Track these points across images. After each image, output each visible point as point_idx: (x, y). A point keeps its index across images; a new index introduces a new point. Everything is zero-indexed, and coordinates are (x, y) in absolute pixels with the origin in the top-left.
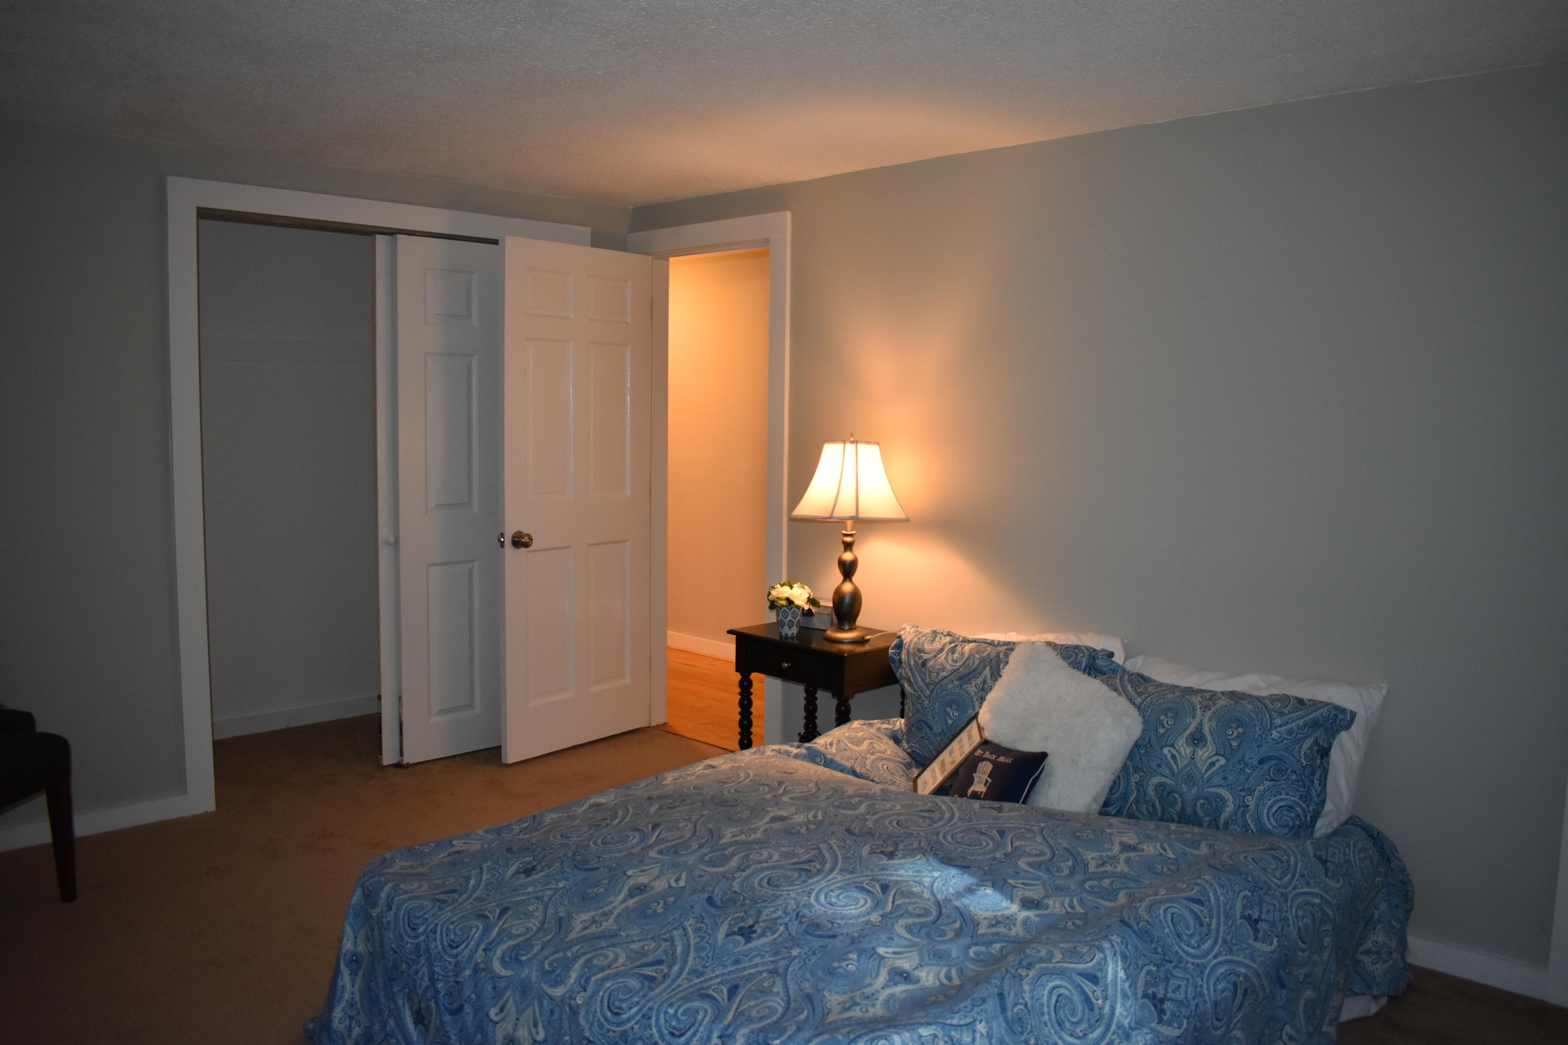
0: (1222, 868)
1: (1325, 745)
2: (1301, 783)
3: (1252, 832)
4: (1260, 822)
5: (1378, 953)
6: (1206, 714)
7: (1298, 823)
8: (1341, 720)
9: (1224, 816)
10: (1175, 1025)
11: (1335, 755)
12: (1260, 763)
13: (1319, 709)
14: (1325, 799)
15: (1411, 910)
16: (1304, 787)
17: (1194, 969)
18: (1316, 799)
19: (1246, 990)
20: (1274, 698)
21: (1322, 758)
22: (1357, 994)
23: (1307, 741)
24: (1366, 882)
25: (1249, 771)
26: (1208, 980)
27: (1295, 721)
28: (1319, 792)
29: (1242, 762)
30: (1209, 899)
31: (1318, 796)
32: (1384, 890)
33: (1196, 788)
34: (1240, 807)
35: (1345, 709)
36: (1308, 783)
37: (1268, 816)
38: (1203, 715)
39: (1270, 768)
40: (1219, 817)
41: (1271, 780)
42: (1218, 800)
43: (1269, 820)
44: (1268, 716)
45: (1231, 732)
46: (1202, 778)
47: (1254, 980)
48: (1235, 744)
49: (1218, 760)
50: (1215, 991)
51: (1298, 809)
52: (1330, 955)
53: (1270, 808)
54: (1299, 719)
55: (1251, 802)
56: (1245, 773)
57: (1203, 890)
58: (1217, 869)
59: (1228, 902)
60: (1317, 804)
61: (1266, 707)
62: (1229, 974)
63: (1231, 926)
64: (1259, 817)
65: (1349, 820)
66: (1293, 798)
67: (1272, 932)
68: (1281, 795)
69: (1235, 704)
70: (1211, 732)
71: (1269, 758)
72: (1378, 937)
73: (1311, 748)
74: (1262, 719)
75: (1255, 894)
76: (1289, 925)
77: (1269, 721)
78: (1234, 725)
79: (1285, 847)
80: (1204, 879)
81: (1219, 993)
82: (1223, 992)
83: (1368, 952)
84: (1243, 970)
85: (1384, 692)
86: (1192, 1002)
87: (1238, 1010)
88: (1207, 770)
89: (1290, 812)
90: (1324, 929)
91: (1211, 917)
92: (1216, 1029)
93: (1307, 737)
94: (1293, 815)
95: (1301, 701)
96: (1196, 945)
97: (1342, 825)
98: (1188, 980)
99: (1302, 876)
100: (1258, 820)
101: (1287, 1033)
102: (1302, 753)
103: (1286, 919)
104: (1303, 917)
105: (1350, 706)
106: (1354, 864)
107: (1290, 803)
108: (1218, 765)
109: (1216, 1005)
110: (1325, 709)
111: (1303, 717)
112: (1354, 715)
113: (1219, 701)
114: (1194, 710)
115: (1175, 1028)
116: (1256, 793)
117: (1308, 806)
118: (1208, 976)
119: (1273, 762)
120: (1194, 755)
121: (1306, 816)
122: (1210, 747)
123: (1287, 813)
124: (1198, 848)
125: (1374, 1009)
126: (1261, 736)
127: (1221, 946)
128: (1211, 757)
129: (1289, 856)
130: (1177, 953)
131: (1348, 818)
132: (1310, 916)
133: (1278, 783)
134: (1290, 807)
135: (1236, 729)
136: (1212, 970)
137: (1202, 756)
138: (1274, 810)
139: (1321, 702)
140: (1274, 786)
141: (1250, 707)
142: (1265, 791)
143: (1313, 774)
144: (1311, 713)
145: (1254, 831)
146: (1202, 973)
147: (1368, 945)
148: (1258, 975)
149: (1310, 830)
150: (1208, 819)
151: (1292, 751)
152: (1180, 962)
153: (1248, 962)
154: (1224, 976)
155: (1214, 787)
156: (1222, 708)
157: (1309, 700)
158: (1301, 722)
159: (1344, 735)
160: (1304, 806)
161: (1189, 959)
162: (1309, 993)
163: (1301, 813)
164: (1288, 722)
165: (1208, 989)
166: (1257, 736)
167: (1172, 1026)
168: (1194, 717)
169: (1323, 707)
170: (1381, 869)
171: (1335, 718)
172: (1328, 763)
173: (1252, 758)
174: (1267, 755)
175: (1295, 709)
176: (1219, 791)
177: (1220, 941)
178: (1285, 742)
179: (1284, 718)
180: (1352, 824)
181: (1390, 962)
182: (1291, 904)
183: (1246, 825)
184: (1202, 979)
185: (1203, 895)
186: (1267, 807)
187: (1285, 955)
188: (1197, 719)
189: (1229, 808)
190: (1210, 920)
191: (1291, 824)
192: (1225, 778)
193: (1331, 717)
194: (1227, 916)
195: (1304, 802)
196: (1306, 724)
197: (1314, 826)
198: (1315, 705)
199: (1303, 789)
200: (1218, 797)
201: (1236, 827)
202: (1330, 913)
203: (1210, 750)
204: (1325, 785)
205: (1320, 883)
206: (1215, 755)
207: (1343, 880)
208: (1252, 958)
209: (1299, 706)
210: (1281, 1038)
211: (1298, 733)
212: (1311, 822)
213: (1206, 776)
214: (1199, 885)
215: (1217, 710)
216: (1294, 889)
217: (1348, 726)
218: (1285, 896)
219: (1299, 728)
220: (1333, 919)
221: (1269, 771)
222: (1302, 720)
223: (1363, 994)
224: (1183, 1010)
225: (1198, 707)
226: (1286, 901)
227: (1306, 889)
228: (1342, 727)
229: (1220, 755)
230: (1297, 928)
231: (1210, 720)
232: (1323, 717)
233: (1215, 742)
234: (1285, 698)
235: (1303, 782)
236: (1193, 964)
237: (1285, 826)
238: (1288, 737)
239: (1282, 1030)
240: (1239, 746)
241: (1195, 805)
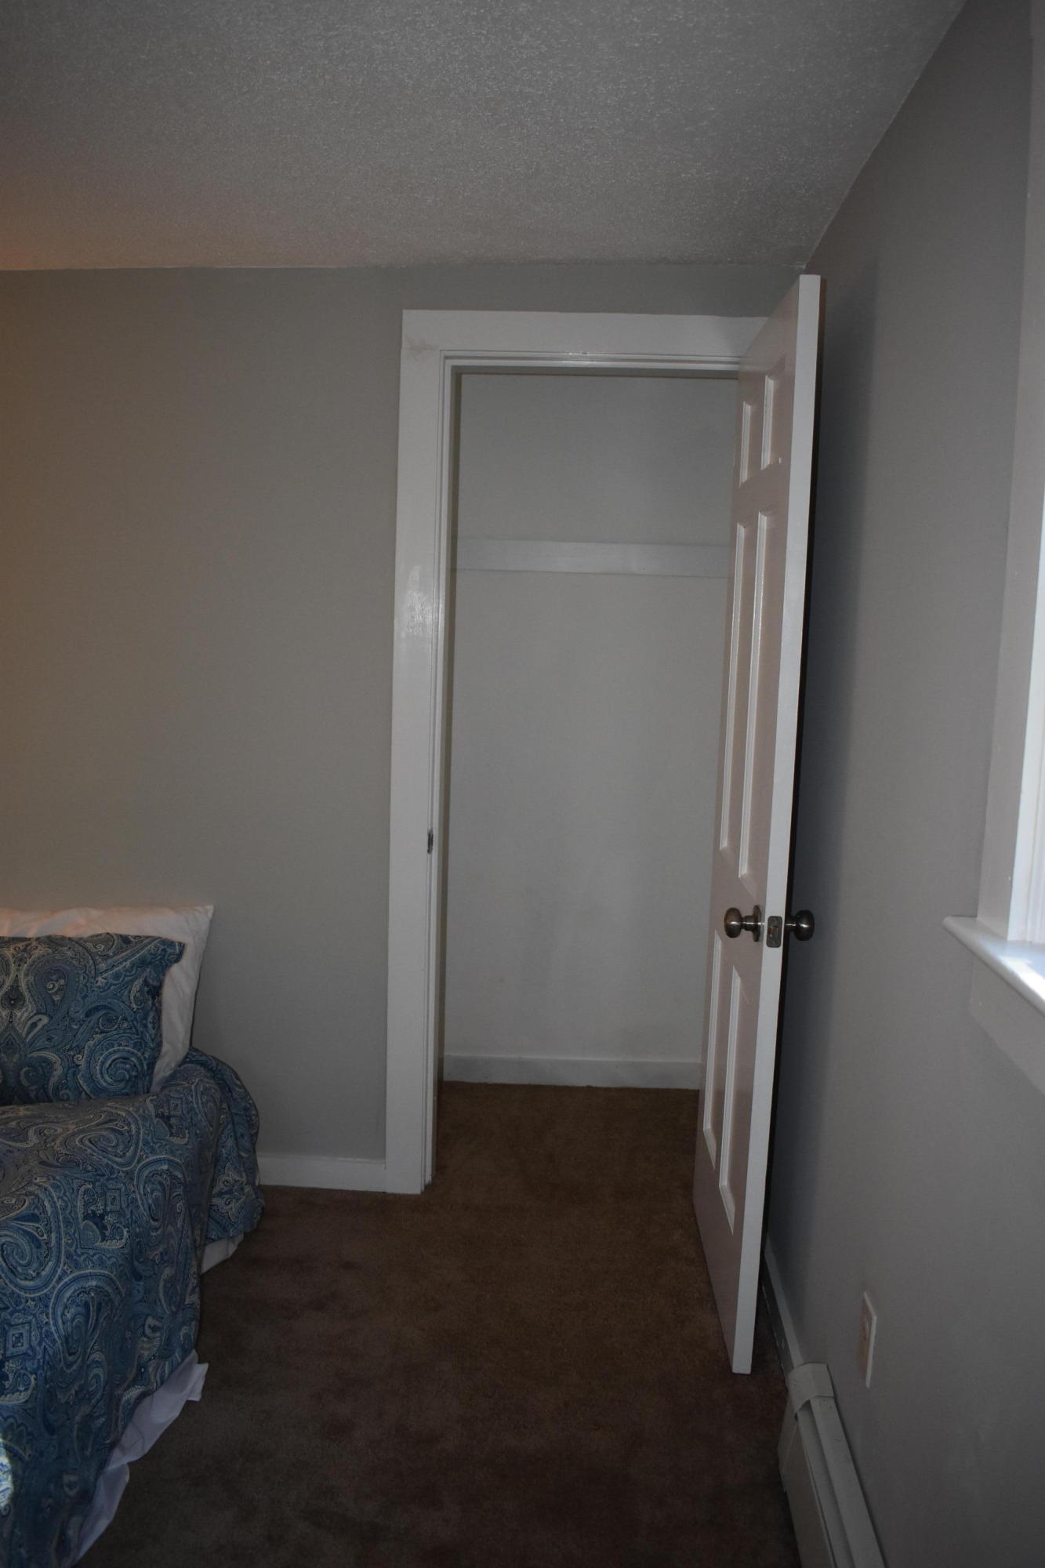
0: (55, 1163)
1: (156, 984)
2: (134, 1030)
3: (86, 1093)
4: (94, 1081)
5: (230, 1192)
6: (21, 968)
7: (134, 1074)
8: (170, 954)
9: (53, 1080)
10: (22, 1388)
11: (168, 993)
12: (87, 1016)
13: (146, 946)
14: (161, 1042)
15: (257, 1133)
16: (138, 1034)
17: (36, 1306)
18: (151, 1045)
19: (100, 1304)
20: (96, 939)
21: (153, 998)
22: (214, 1240)
23: (136, 983)
24: (212, 1126)
25: (76, 1027)
26: (54, 1313)
27: (121, 963)
28: (153, 1037)
29: (67, 1018)
30: (44, 1211)
31: (153, 1040)
32: (229, 1126)
33: (17, 1056)
34: (69, 1068)
35: (173, 942)
36: (141, 1029)
37: (101, 1073)
38: (18, 970)
39: (99, 1019)
40: (47, 1084)
41: (101, 1033)
42: (44, 1064)
43: (103, 1077)
44: (91, 962)
45: (51, 986)
46: (23, 1042)
47: (108, 1288)
48: (57, 998)
49: (40, 1020)
50: (64, 1323)
51: (133, 1059)
52: (184, 1220)
53: (103, 1063)
54: (126, 961)
55: (81, 1060)
56: (72, 1029)
57: (36, 1201)
58: (51, 1166)
59: (67, 1206)
60: (152, 1049)
61: (88, 952)
62: (78, 1295)
63: (74, 1234)
64: (92, 1076)
65: (186, 1057)
66: (127, 1048)
67: (121, 1223)
68: (113, 1047)
69: (53, 952)
70: (28, 988)
71: (97, 1009)
72: (228, 1175)
73: (141, 991)
74: (85, 966)
75: (97, 1184)
76: (138, 1207)
77: (93, 967)
78: (54, 977)
79: (124, 1115)
80: (36, 1184)
81: (69, 1324)
82: (73, 1319)
83: (221, 1194)
84: (94, 1283)
85: (210, 914)
86: (38, 1348)
87: (93, 1330)
88: (28, 1033)
89: (125, 1063)
90: (174, 1194)
91: (49, 1232)
92: (69, 1366)
93: (137, 978)
94: (128, 1066)
95: (125, 940)
96: (34, 1274)
97: (180, 1066)
98: (29, 1323)
99: (146, 1143)
100: (91, 1079)
101: (149, 1327)
102: (132, 998)
103: (134, 1200)
104: (152, 1192)
105: (176, 937)
106: (197, 1111)
107: (124, 1054)
108: (40, 1026)
109: (67, 1339)
110: (152, 946)
111: (129, 958)
112: (182, 946)
113: (36, 952)
114: (8, 965)
115: (21, 1392)
116: (86, 1051)
117: (143, 1053)
118: (54, 1309)
119: (102, 1013)
120: (11, 1017)
121: (142, 1065)
122: (30, 1006)
123: (122, 1065)
124: (25, 1139)
125: (232, 1249)
126: (85, 985)
127: (65, 1264)
128: (32, 1017)
129: (129, 1124)
130: (13, 1293)
131: (185, 1054)
132: (159, 1188)
133: (108, 1035)
134: (125, 1058)
135: (57, 981)
136: (57, 1297)
137: (21, 1017)
138: (107, 1065)
139: (148, 937)
140: (105, 1038)
141: (70, 953)
142: (95, 1046)
143: (145, 1017)
144: (138, 952)
145: (88, 1092)
146: (47, 1306)
147: (220, 1186)
148: (111, 1281)
149: (147, 1078)
150: (34, 1087)
151: (121, 997)
152: (18, 1303)
153: (97, 1271)
154: (72, 1300)
155: (38, 1050)
156: (39, 958)
157: (135, 937)
158: (128, 964)
159: (175, 969)
160: (139, 1054)
161: (28, 1295)
162: (168, 1272)
163: (137, 1064)
164: (114, 966)
165: (55, 1324)
166: (81, 986)
167: (17, 1390)
168: (8, 974)
169: (150, 943)
170: (225, 1106)
171: (163, 953)
172: (160, 1003)
173: (78, 1012)
174: (94, 1005)
175: (120, 950)
176: (42, 1054)
177: (63, 1258)
178: (112, 988)
179: (110, 961)
180: (191, 1062)
181: (244, 1198)
182: (138, 1181)
183: (78, 1090)
184: (47, 1315)
185: (37, 1207)
186: (99, 1064)
187: (139, 1243)
188: (11, 976)
189: (58, 1071)
190: (49, 1236)
191: (127, 1077)
192: (49, 1039)
193: (159, 952)
194: (68, 1223)
195: (139, 1050)
196: (133, 965)
197: (152, 1072)
198: (142, 941)
199: (136, 1036)
200: (44, 1062)
201: (67, 1091)
202: (180, 1176)
203: (29, 1010)
204: (159, 1027)
205: (166, 1145)
206: (35, 1014)
207: (189, 1133)
208: (102, 1263)
209: (124, 946)
210: (144, 1334)
211: (125, 976)
212: (148, 1069)
213: (27, 1041)
214: (31, 1193)
215: (34, 962)
216: (139, 1162)
217: (179, 957)
218: (129, 1175)
219: (126, 971)
220: (183, 1181)
221: (98, 1023)
222: (128, 962)
223: (220, 1239)
224: (28, 1364)
225: (12, 960)
226: (132, 1179)
227: (151, 1158)
228: (171, 962)
229: (40, 1013)
230: (146, 1206)
231: (26, 975)
232: (152, 954)
233: (34, 1000)
234: (108, 938)
235: (135, 1028)
236: (33, 1299)
237: (122, 1080)
238: (116, 982)
239: (143, 1325)
240: (61, 1001)
241: (19, 1075)
